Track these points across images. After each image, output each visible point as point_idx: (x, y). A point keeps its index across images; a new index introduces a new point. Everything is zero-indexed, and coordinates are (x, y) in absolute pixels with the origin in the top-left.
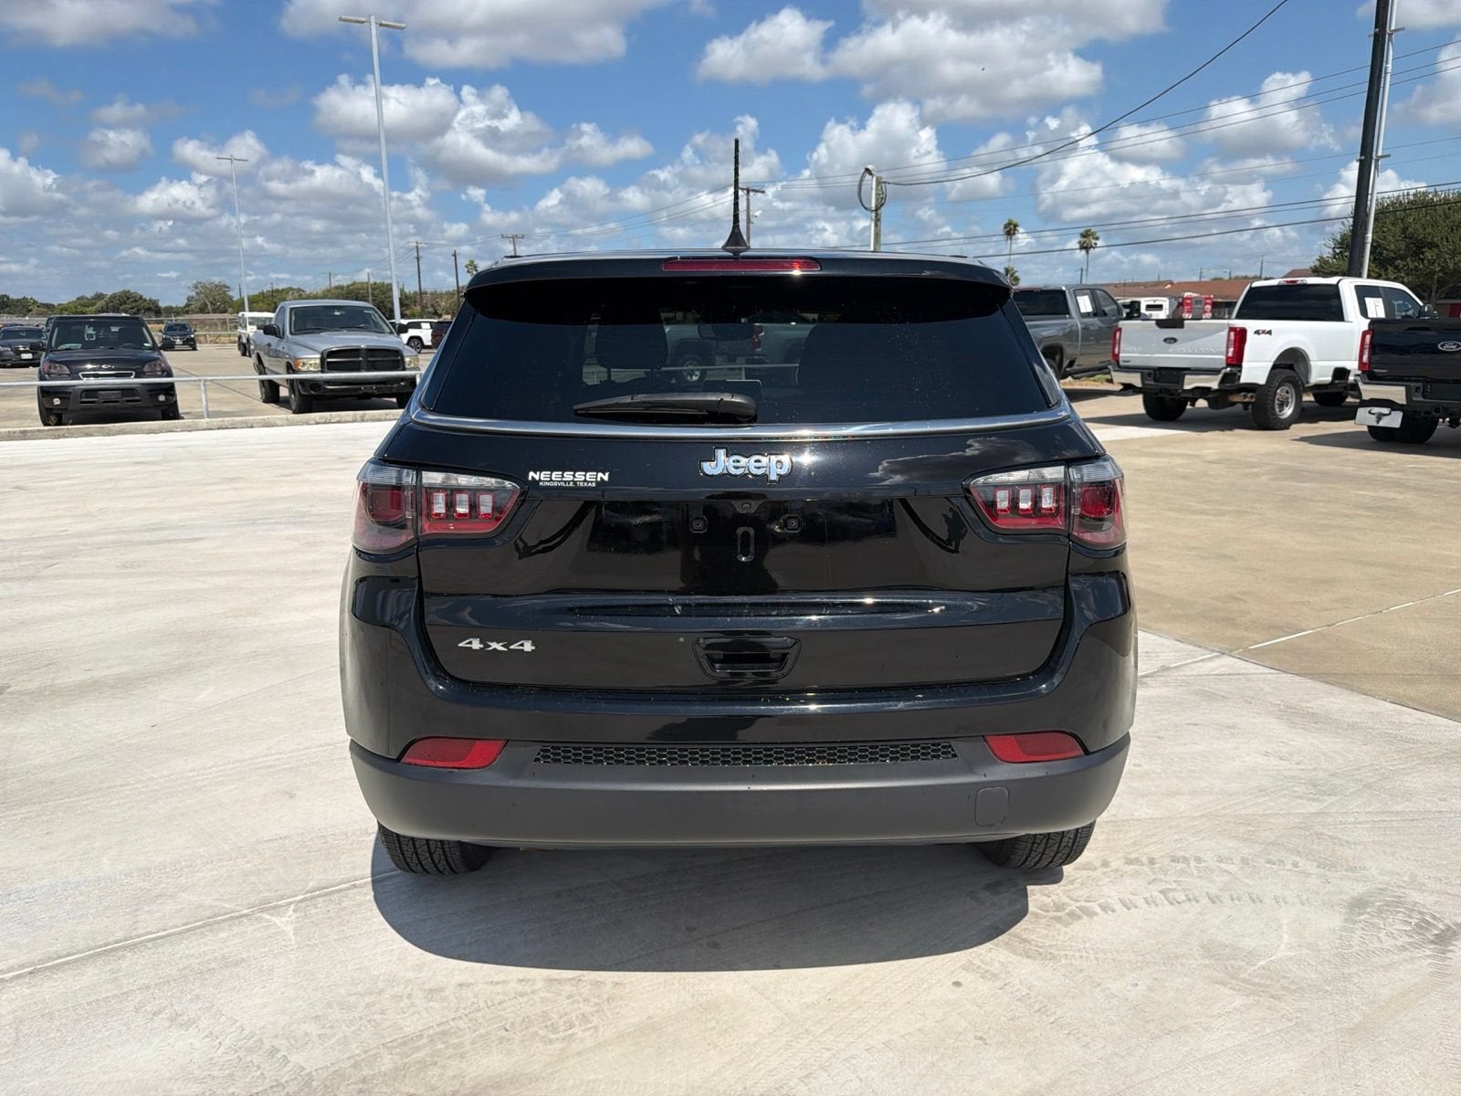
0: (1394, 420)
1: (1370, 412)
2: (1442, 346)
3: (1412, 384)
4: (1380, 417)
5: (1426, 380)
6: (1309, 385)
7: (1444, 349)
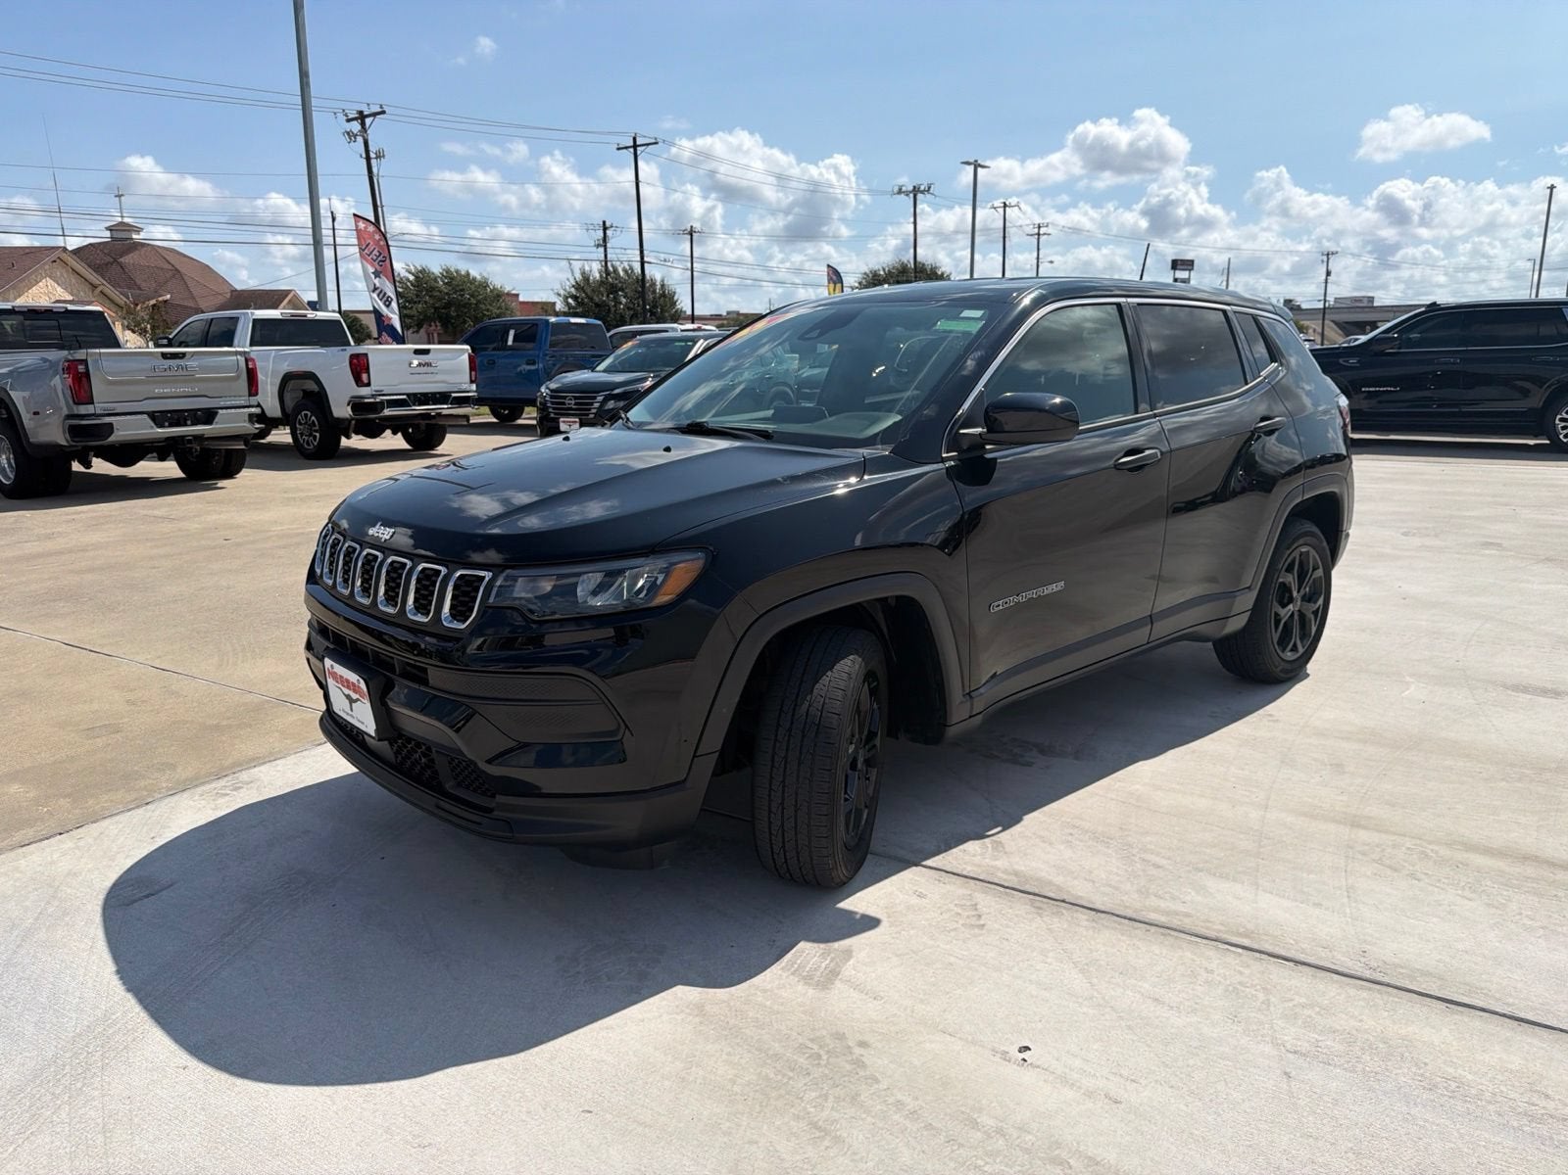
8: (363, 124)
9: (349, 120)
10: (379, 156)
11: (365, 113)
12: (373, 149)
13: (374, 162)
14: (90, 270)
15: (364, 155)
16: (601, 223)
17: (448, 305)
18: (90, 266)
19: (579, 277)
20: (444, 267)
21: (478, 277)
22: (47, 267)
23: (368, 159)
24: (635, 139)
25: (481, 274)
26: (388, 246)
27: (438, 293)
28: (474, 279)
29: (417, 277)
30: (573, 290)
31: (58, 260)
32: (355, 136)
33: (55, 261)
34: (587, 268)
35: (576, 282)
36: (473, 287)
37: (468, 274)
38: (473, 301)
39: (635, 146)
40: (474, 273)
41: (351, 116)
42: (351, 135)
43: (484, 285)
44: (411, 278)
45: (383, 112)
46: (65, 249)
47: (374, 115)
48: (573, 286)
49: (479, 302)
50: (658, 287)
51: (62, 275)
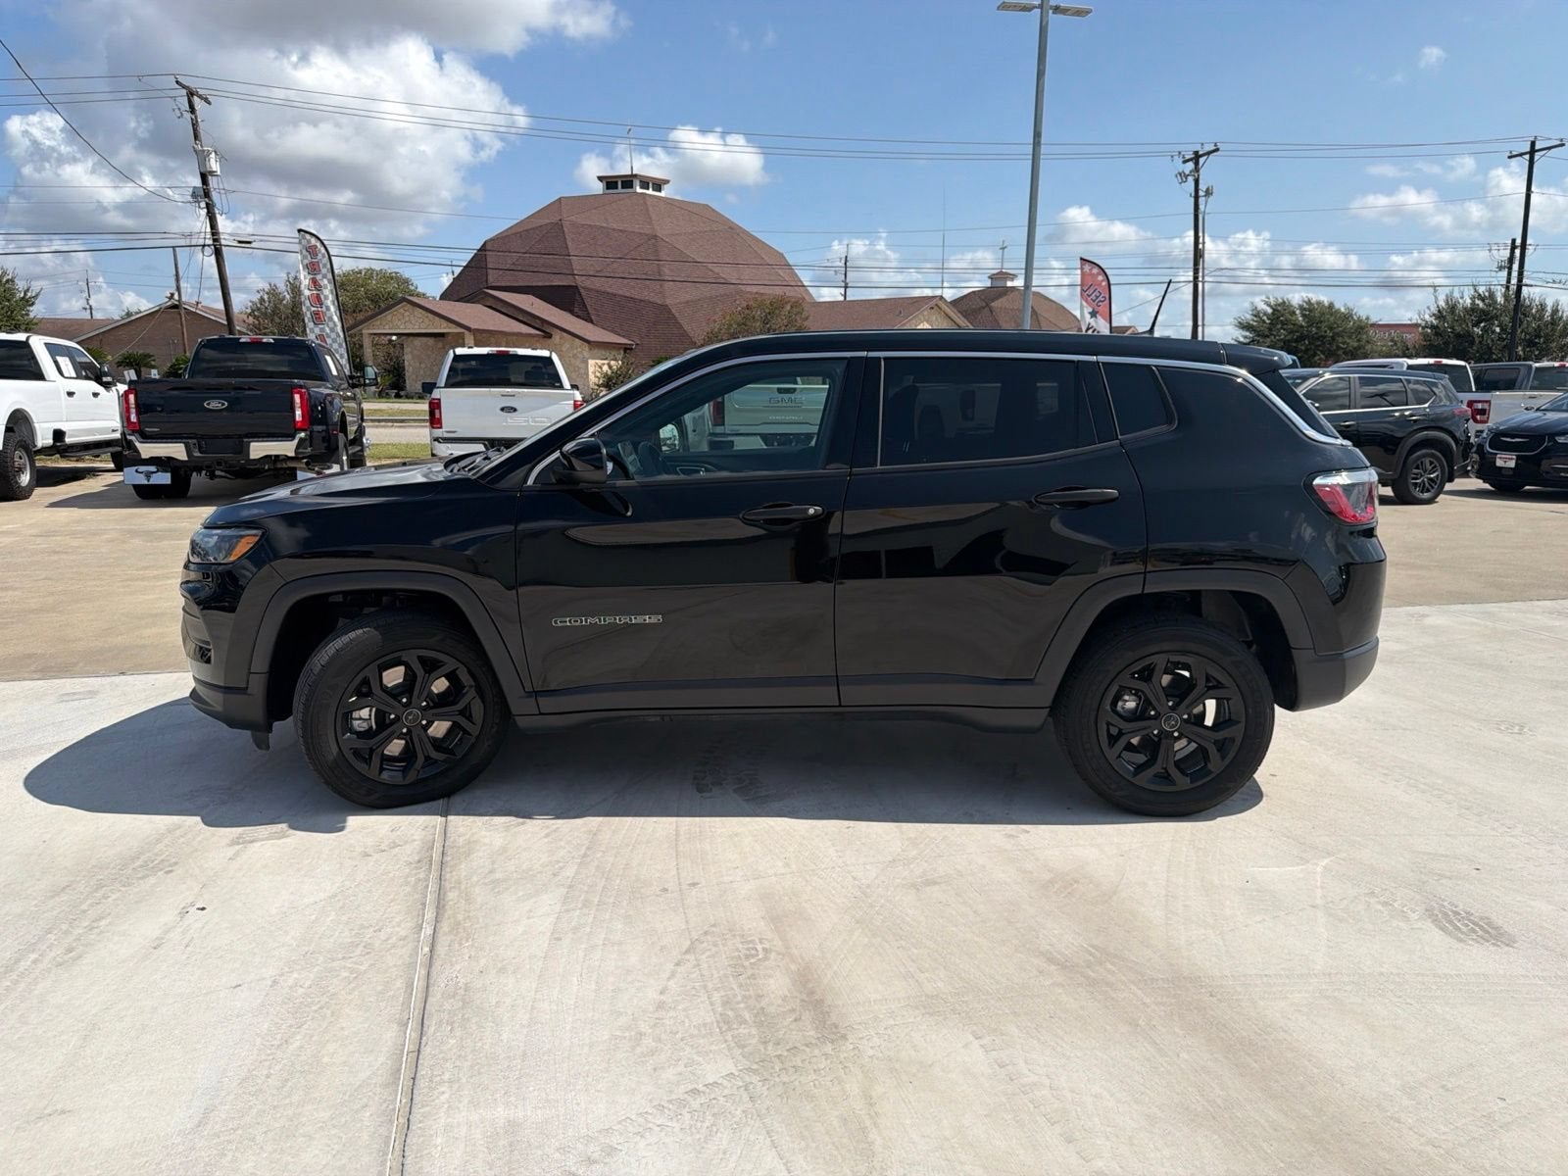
0: (164, 478)
1: (137, 471)
2: (208, 404)
3: (190, 441)
4: (148, 475)
5: (200, 438)
6: (36, 449)
7: (210, 407)
8: (1197, 163)
9: (1185, 162)
10: (1208, 193)
11: (1201, 153)
12: (1202, 187)
13: (1202, 200)
14: (959, 315)
15: (1193, 195)
16: (1510, 242)
17: (1302, 338)
18: (960, 312)
19: (1442, 304)
20: (1306, 299)
21: (1343, 310)
22: (925, 313)
23: (1197, 197)
24: (1533, 144)
25: (1345, 305)
26: (1109, 285)
27: (1292, 326)
28: (1338, 311)
29: (1274, 310)
30: (1433, 319)
31: (936, 308)
32: (1186, 176)
33: (932, 308)
34: (1456, 294)
35: (1439, 311)
36: (1332, 319)
37: (1331, 306)
38: (1330, 334)
39: (1533, 151)
40: (1340, 306)
41: (1187, 157)
42: (1183, 176)
43: (1347, 317)
44: (1270, 311)
45: (1217, 150)
46: (941, 298)
47: (1209, 153)
48: (1434, 315)
49: (1338, 334)
50: (1549, 309)
51: (937, 319)
